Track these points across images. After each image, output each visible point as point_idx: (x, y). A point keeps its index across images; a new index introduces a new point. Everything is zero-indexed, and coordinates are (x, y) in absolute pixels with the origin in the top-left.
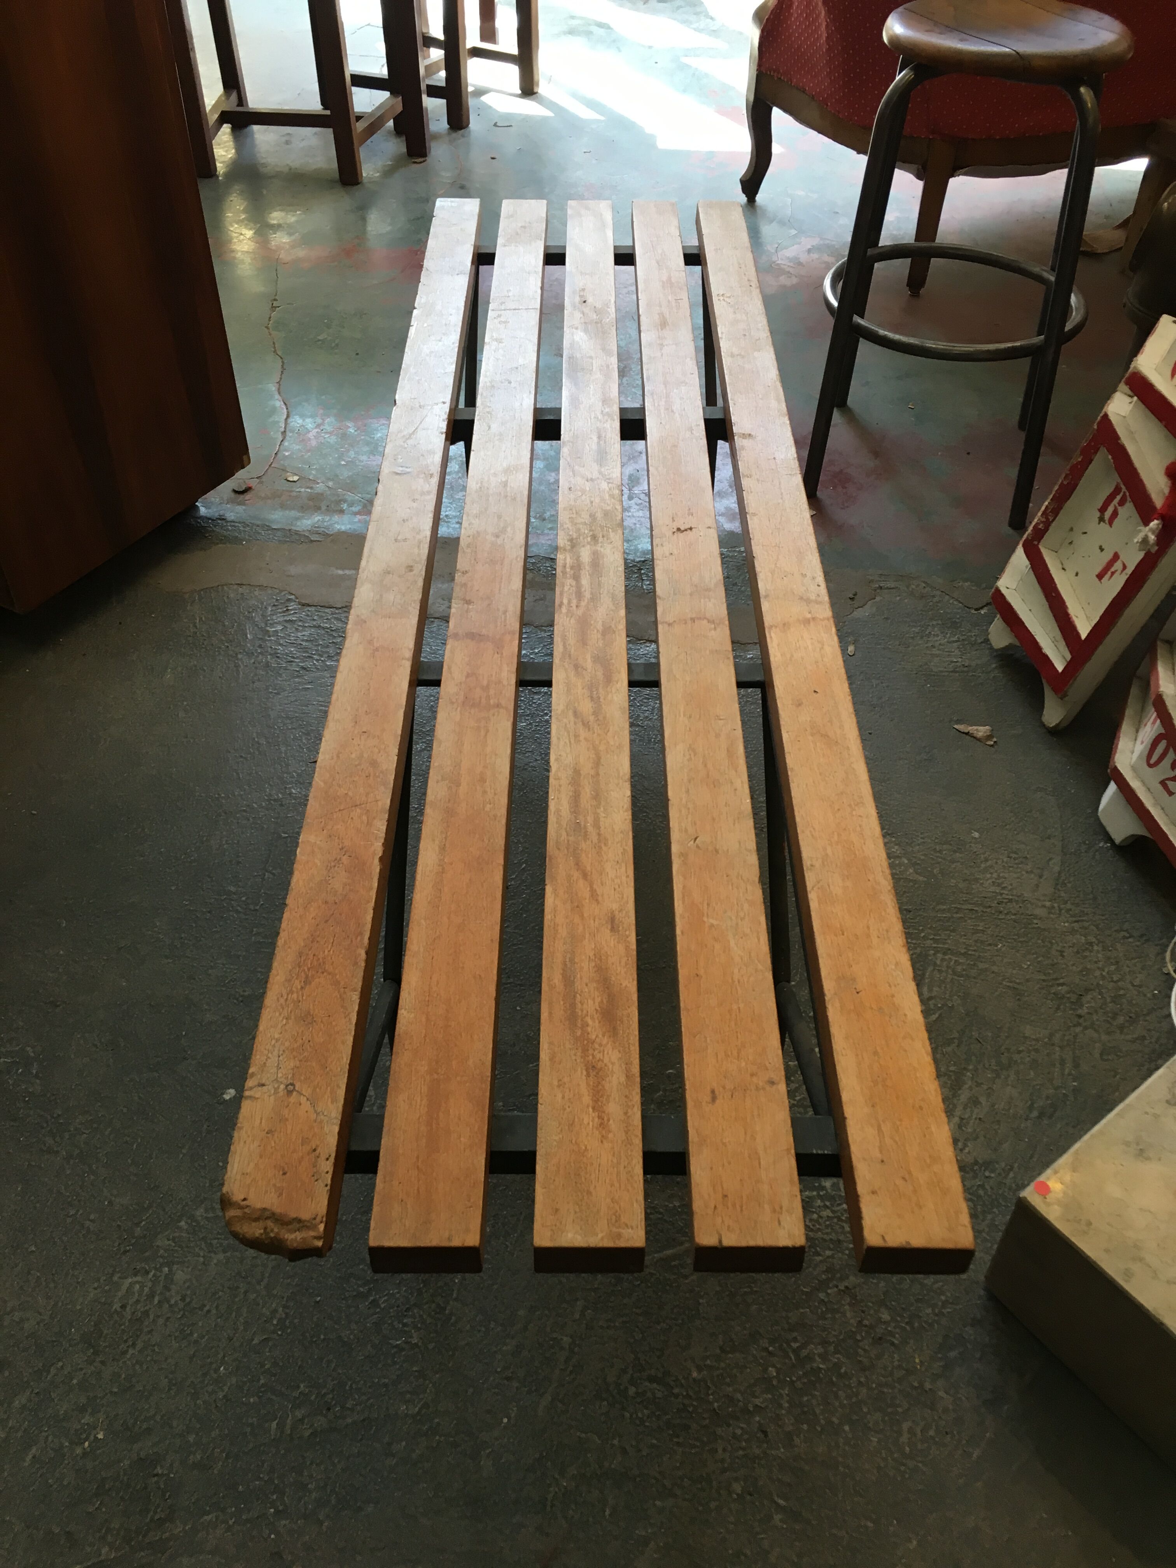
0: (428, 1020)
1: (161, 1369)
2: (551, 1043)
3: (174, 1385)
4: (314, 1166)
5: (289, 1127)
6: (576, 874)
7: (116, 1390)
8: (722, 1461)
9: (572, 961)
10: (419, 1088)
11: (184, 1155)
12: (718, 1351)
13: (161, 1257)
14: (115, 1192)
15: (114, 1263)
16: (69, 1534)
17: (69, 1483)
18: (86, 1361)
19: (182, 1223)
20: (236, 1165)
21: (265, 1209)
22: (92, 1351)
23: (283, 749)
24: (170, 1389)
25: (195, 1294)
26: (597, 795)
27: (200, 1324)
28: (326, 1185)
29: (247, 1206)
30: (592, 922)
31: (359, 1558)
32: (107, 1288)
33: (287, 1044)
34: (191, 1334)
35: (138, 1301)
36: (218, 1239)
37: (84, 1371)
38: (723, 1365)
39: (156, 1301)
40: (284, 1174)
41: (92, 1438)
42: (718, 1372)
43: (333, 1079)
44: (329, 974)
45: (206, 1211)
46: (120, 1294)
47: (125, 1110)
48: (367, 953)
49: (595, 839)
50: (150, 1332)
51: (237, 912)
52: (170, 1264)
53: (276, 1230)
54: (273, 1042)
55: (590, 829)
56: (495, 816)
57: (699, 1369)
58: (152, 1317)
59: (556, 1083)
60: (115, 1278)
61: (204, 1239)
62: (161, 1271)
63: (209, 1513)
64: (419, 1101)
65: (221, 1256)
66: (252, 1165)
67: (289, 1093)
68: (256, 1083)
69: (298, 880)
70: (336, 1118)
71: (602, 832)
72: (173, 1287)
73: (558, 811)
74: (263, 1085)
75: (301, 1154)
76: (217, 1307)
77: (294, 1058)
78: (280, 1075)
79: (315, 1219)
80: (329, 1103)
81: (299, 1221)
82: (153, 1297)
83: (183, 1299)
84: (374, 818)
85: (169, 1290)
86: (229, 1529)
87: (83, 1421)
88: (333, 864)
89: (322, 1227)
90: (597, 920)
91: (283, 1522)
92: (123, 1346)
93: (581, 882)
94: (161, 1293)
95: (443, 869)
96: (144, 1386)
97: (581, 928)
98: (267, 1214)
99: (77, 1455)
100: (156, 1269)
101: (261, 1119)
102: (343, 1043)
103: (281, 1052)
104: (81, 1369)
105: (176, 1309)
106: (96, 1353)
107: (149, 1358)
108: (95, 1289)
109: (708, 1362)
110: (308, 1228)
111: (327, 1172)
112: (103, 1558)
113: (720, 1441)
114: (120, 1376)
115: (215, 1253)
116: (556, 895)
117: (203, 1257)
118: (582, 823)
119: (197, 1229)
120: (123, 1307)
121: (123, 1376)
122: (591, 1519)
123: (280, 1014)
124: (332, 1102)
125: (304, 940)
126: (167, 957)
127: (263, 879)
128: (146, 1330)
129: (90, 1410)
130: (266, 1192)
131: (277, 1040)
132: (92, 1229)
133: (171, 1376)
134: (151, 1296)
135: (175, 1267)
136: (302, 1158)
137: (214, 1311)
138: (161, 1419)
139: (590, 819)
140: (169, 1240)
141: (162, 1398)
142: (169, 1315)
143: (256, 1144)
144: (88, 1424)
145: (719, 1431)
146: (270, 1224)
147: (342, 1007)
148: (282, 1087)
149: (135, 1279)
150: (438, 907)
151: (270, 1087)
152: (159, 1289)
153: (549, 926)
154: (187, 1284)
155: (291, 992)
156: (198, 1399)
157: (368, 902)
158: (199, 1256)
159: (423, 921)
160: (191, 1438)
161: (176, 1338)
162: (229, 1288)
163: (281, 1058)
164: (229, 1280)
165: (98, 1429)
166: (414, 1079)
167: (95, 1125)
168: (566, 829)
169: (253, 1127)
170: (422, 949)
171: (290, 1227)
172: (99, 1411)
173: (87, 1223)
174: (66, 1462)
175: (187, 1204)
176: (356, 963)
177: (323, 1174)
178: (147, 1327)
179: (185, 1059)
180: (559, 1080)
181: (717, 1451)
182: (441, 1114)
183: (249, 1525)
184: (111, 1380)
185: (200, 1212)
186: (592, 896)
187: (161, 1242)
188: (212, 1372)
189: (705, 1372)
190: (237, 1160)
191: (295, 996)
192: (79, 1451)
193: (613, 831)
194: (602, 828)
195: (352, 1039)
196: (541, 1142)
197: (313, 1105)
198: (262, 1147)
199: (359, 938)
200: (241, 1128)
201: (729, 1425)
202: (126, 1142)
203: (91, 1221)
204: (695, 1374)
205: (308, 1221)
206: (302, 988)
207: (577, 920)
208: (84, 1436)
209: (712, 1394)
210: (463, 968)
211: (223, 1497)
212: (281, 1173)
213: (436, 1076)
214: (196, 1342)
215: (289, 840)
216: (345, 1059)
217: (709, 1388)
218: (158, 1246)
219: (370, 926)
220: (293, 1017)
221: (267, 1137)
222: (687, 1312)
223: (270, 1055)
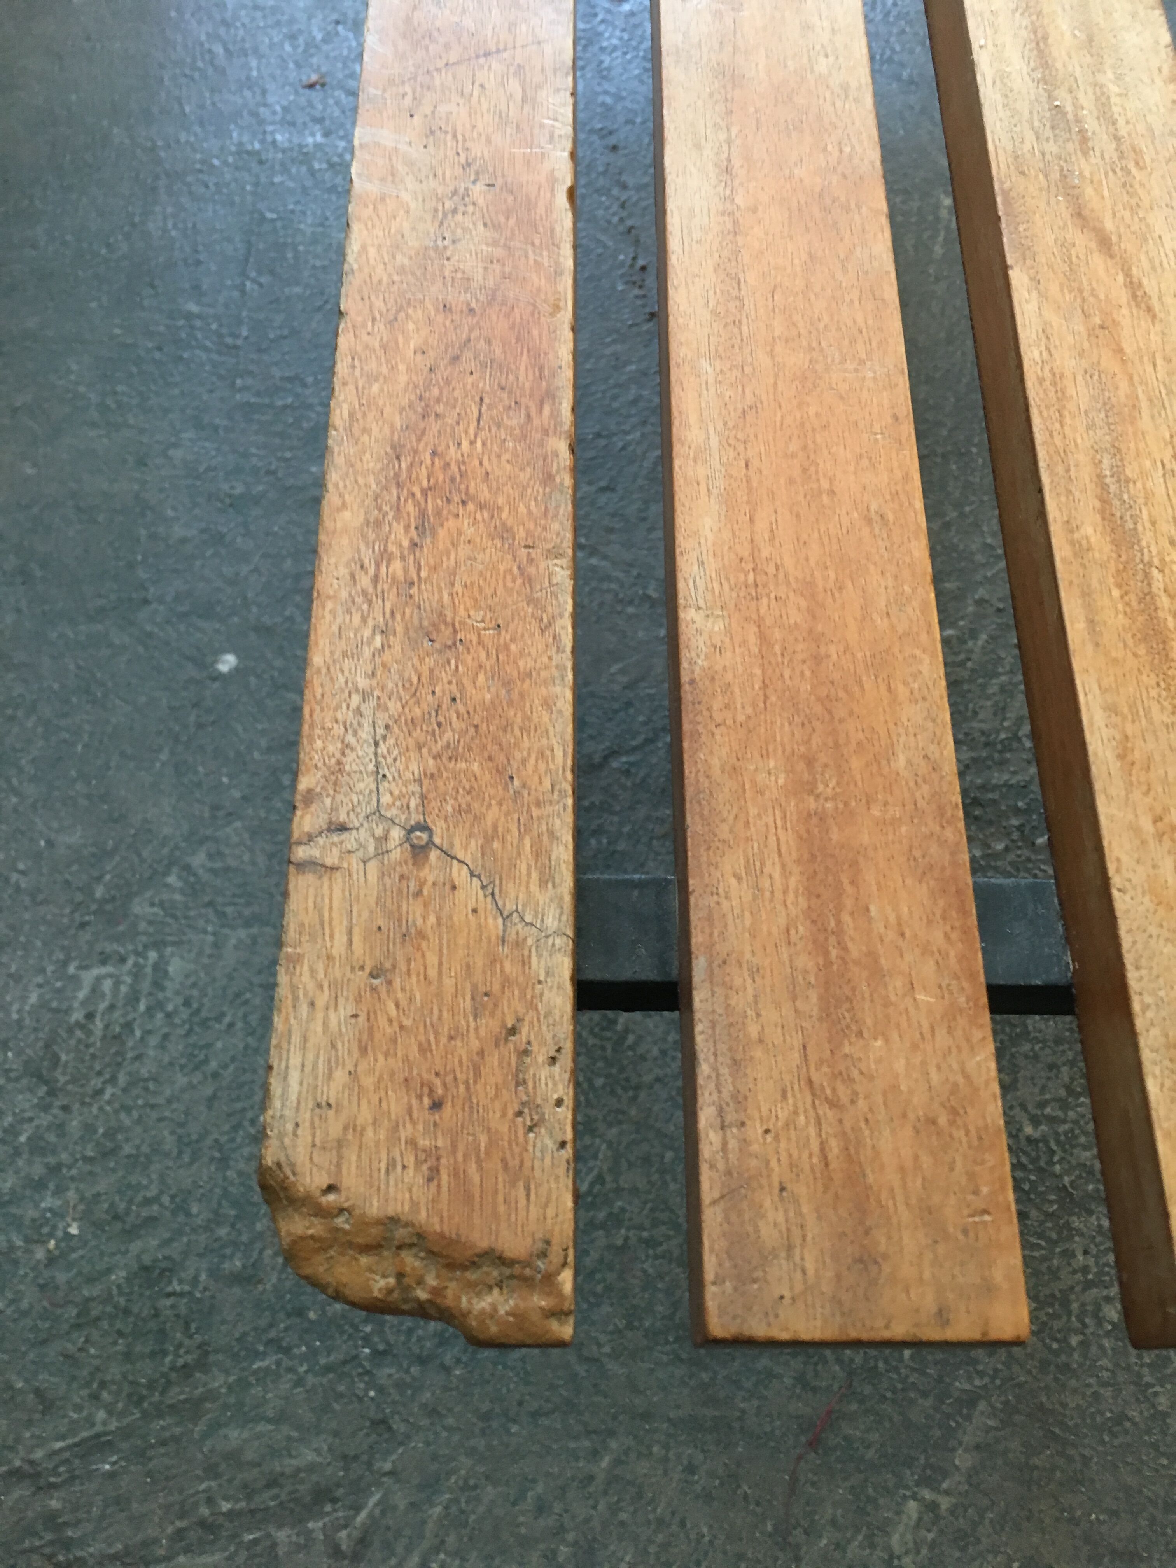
0: (763, 638)
1: (161, 1120)
2: (1112, 709)
3: (188, 1144)
4: (520, 1083)
5: (432, 959)
6: (1082, 241)
7: (90, 1154)
8: (1085, 1270)
9: (1118, 473)
10: (772, 839)
11: (163, 764)
12: (1063, 1093)
13: (145, 933)
14: (55, 824)
15: (66, 943)
16: (38, 1392)
17: (31, 1306)
18: (37, 1105)
19: (172, 879)
20: (294, 1076)
21: (394, 1221)
22: (44, 1088)
23: (254, 63)
24: (180, 1153)
25: (206, 995)
26: (1090, 40)
27: (219, 1045)
28: (563, 1144)
29: (341, 1210)
30: (1150, 368)
31: (514, 1429)
32: (59, 984)
33: (394, 706)
34: (206, 1061)
35: (112, 1007)
36: (235, 904)
37: (34, 1124)
38: (1071, 1114)
39: (142, 1007)
40: (437, 1105)
41: (60, 1233)
42: (1067, 1127)
43: (535, 812)
44: (482, 506)
45: (210, 857)
46: (81, 995)
47: (56, 686)
48: (572, 451)
49: (1110, 148)
50: (138, 1058)
51: (206, 349)
52: (159, 945)
53: (431, 1280)
54: (356, 699)
55: (1091, 125)
56: (845, 88)
57: (1035, 1121)
58: (138, 1033)
59: (1147, 825)
60: (71, 969)
61: (210, 904)
62: (146, 958)
63: (264, 1355)
64: (777, 875)
65: (242, 933)
66: (340, 1075)
67: (419, 852)
68: (322, 821)
69: (364, 248)
70: (558, 933)
71: (1123, 132)
72: (167, 983)
73: (1002, 77)
74: (343, 828)
75: (475, 1044)
76: (245, 1016)
77: (419, 747)
78: (386, 799)
79: (543, 1254)
80: (534, 888)
81: (501, 1260)
82: (138, 1000)
83: (187, 1003)
84: (539, 87)
85: (163, 989)
86: (299, 1382)
87: (43, 1205)
88: (448, 205)
89: (566, 1279)
90: (1159, 362)
91: (388, 1371)
92: (96, 1082)
93: (1098, 261)
94: (150, 994)
95: (736, 222)
96: (138, 1147)
97: (1124, 385)
98: (401, 1233)
99: (39, 1261)
100: (138, 954)
101: (350, 933)
102: (548, 704)
103: (381, 731)
104: (31, 1120)
105: (177, 1021)
106: (52, 1093)
107: (140, 1102)
108: (40, 986)
109: (1048, 1110)
110: (527, 1282)
111: (559, 1103)
112: (99, 1428)
113: (1077, 1238)
114: (95, 1131)
115: (233, 928)
116: (1043, 295)
117: (214, 934)
118: (1069, 108)
119: (198, 887)
120: (90, 1016)
121: (101, 1131)
122: (881, 1364)
123: (364, 620)
124: (543, 883)
125: (402, 410)
126: (94, 425)
127: (243, 292)
128: (130, 1055)
129: (52, 1186)
130: (391, 1165)
131: (365, 695)
132: (23, 886)
133: (180, 1131)
134: (133, 998)
135: (169, 950)
136: (481, 1053)
137: (240, 1025)
138: (172, 1202)
139: (1086, 99)
140: (152, 905)
141: (168, 1168)
142: (165, 1030)
143: (346, 1009)
144: (50, 1210)
145: (1076, 1222)
146: (411, 1261)
147: (531, 601)
148: (396, 834)
149: (103, 970)
150: (737, 323)
151: (363, 834)
152: (146, 985)
153: (1041, 380)
154: (192, 979)
155: (384, 557)
156: (228, 1167)
157: (557, 308)
158: (205, 932)
159: (705, 364)
160: (223, 1232)
161: (182, 1067)
162: (261, 986)
163: (383, 749)
164: (260, 972)
165: (69, 1219)
166: (753, 811)
167: (9, 712)
168: (1031, 122)
169: (330, 957)
170: (714, 441)
171: (472, 1276)
172: (68, 1189)
173: (15, 877)
174: (21, 1272)
175: (177, 847)
176: (548, 478)
177: (548, 1110)
178: (132, 1049)
179: (146, 602)
180: (1157, 820)
181: (1074, 1255)
182: (846, 918)
183: (331, 1376)
184: (82, 1138)
185: (199, 859)
186: (1134, 296)
187: (140, 908)
188: (246, 1123)
189: (1043, 1127)
190: (295, 1060)
191: (397, 566)
192: (40, 1254)
193: (1151, 130)
194: (1121, 122)
195: (569, 695)
196: (1146, 1008)
197: (491, 890)
198: (362, 1019)
199: (547, 410)
200: (297, 960)
201: (1090, 1212)
202: (65, 741)
203: (23, 873)
204: (1029, 1130)
205: (527, 1264)
206: (414, 545)
207: (1108, 362)
208: (45, 1230)
209: (1060, 1162)
210: (832, 493)
211: (286, 1329)
212: (426, 1101)
213: (812, 804)
214: (215, 1075)
215: (279, 224)
216: (559, 753)
217: (1053, 1152)
218: (136, 916)
219: (570, 374)
220: (399, 629)
221: (374, 989)
222: (1008, 1029)
223: (350, 739)
